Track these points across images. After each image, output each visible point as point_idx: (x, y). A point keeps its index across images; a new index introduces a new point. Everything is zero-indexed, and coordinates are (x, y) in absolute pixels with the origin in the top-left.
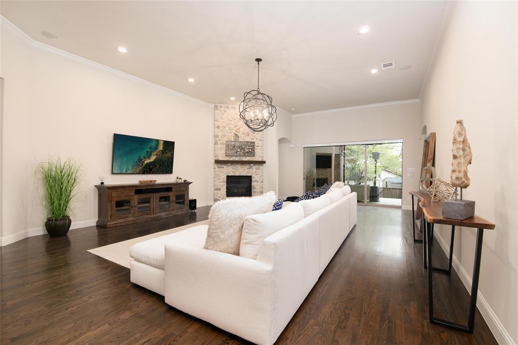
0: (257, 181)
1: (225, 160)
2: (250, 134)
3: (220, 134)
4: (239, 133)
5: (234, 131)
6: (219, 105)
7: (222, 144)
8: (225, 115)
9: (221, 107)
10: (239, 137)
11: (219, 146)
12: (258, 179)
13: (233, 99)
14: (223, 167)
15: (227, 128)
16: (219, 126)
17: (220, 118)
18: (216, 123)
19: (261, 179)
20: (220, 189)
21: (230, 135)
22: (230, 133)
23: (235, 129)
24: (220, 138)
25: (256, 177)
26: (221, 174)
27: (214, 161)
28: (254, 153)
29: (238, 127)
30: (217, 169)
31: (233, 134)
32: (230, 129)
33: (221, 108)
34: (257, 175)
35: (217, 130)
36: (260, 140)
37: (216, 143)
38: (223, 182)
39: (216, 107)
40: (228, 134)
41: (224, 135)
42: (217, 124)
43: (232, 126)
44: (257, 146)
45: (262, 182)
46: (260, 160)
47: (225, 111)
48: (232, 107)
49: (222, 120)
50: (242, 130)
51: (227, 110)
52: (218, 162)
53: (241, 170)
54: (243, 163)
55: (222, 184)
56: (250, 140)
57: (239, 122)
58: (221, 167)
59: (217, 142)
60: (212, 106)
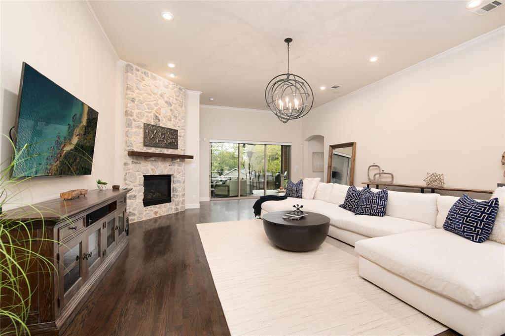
0: (179, 181)
1: (143, 151)
2: (172, 119)
3: (135, 112)
4: (160, 115)
5: (154, 111)
6: (135, 66)
7: (138, 127)
8: (142, 84)
9: (138, 70)
10: (159, 121)
11: (134, 130)
12: (180, 179)
13: (171, 65)
14: (140, 163)
15: (144, 104)
16: (134, 99)
17: (135, 86)
18: (129, 92)
19: (183, 178)
20: (135, 197)
21: (149, 115)
22: (150, 113)
23: (156, 108)
24: (135, 117)
25: (178, 176)
26: (137, 173)
27: (126, 153)
28: (177, 145)
29: (159, 106)
30: (131, 166)
31: (152, 114)
32: (150, 108)
33: (137, 72)
34: (180, 173)
35: (130, 104)
36: (182, 129)
37: (129, 125)
38: (140, 185)
39: (128, 69)
40: (146, 114)
41: (141, 115)
42: (131, 95)
43: (152, 103)
44: (179, 136)
45: (184, 182)
46: (182, 154)
47: (143, 79)
48: (151, 75)
49: (137, 91)
50: (163, 111)
51: (146, 78)
52: (132, 154)
53: (162, 166)
54: (164, 157)
55: (138, 188)
56: (172, 127)
57: (159, 100)
58: (136, 163)
59: (132, 123)
60: (122, 63)
